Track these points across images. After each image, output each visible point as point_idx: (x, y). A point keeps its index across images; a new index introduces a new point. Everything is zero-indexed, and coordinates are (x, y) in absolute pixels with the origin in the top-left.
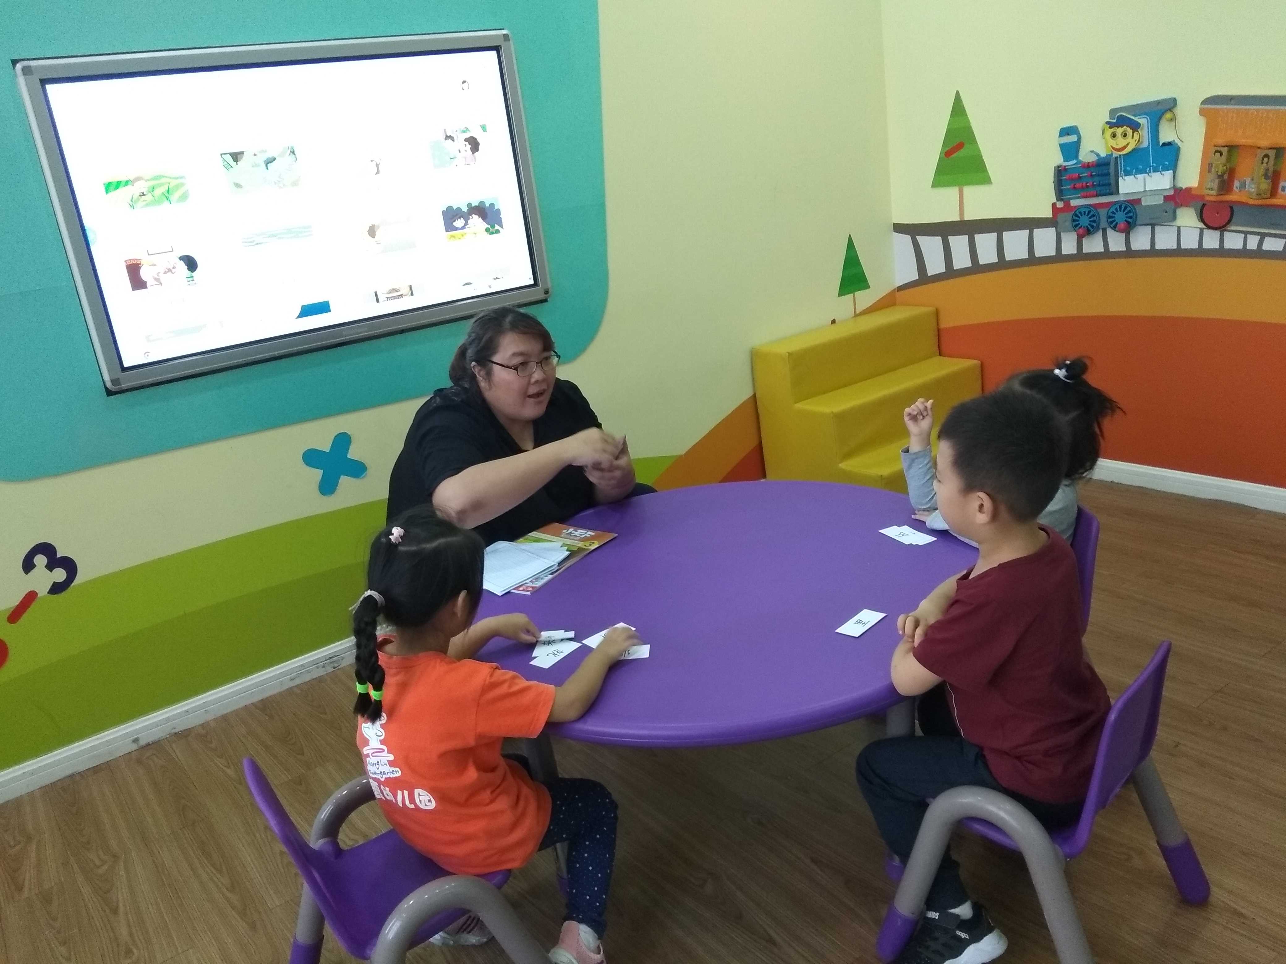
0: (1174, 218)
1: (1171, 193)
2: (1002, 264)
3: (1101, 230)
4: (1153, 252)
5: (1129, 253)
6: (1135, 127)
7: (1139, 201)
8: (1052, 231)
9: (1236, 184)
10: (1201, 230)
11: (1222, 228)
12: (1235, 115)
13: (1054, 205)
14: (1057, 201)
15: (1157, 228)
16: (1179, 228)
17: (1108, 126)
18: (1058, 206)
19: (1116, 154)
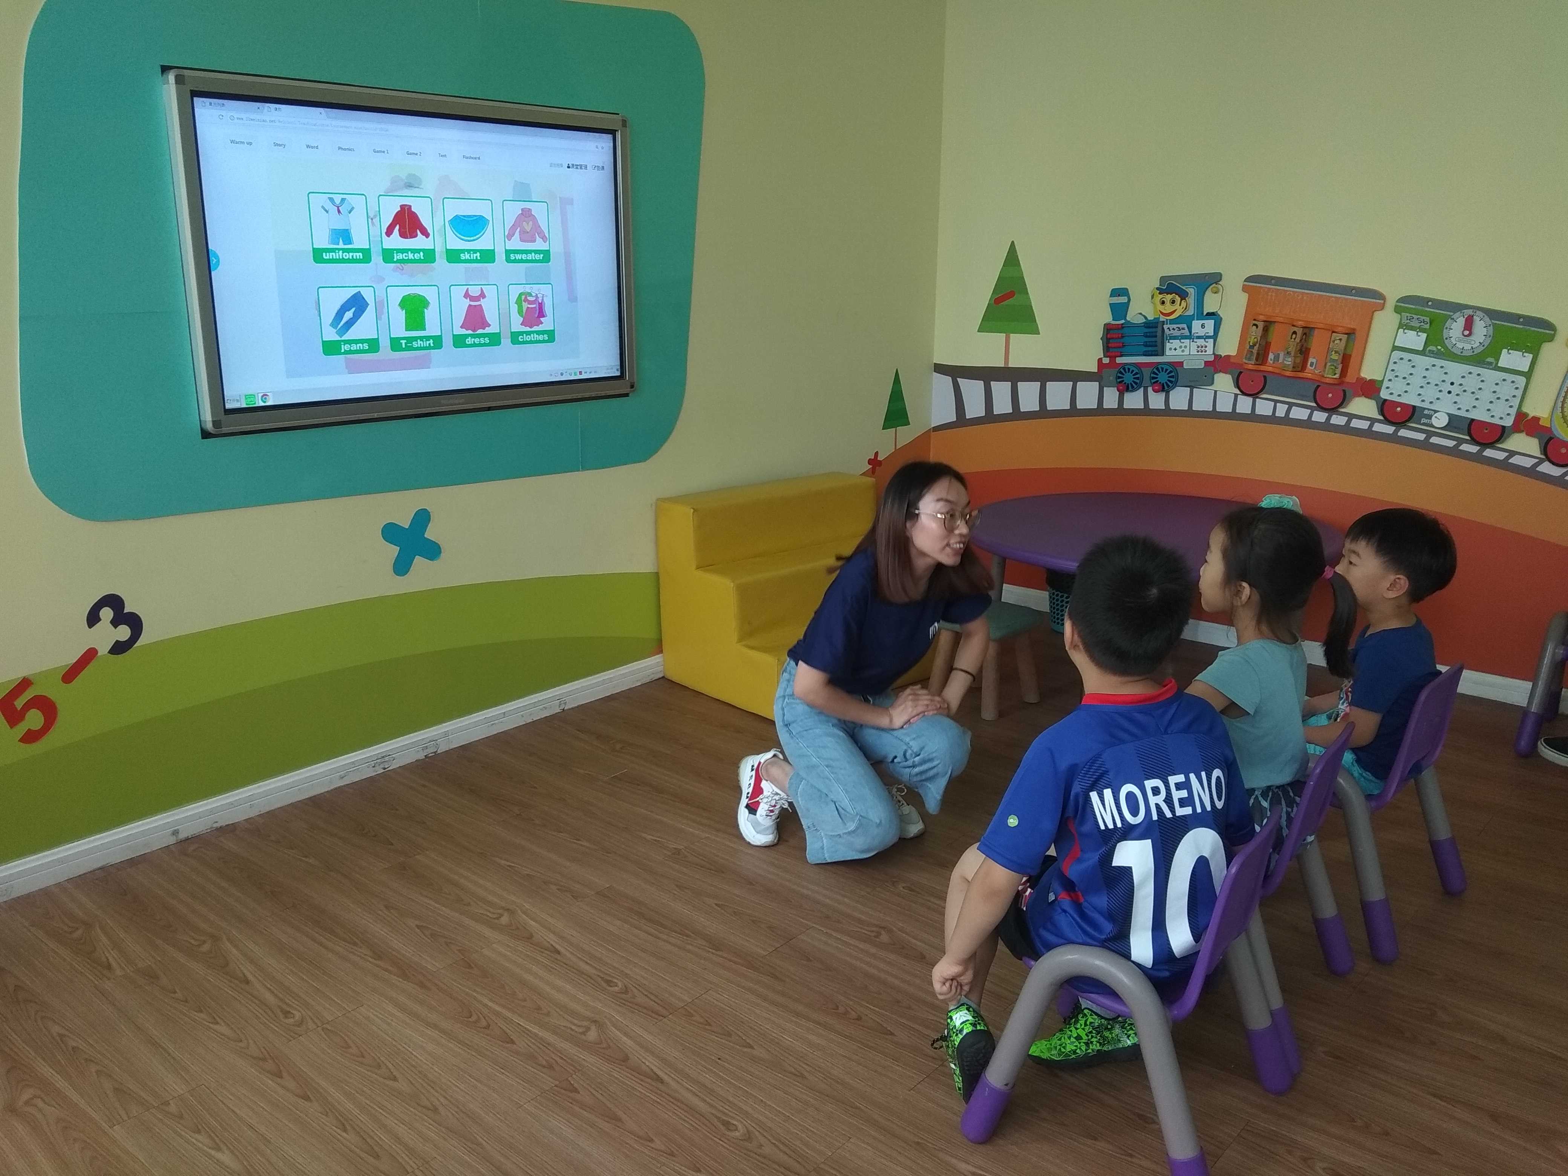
0: (1212, 383)
1: (1212, 358)
2: (1043, 413)
3: (1142, 388)
4: (1190, 413)
5: (1167, 412)
6: (1183, 296)
7: (1181, 364)
8: (1096, 385)
9: (1271, 356)
10: (1236, 395)
11: (1255, 396)
12: (1274, 294)
13: (1100, 360)
14: (1104, 357)
15: (1195, 389)
16: (1216, 392)
17: (1158, 292)
18: (1104, 362)
19: (1162, 318)
